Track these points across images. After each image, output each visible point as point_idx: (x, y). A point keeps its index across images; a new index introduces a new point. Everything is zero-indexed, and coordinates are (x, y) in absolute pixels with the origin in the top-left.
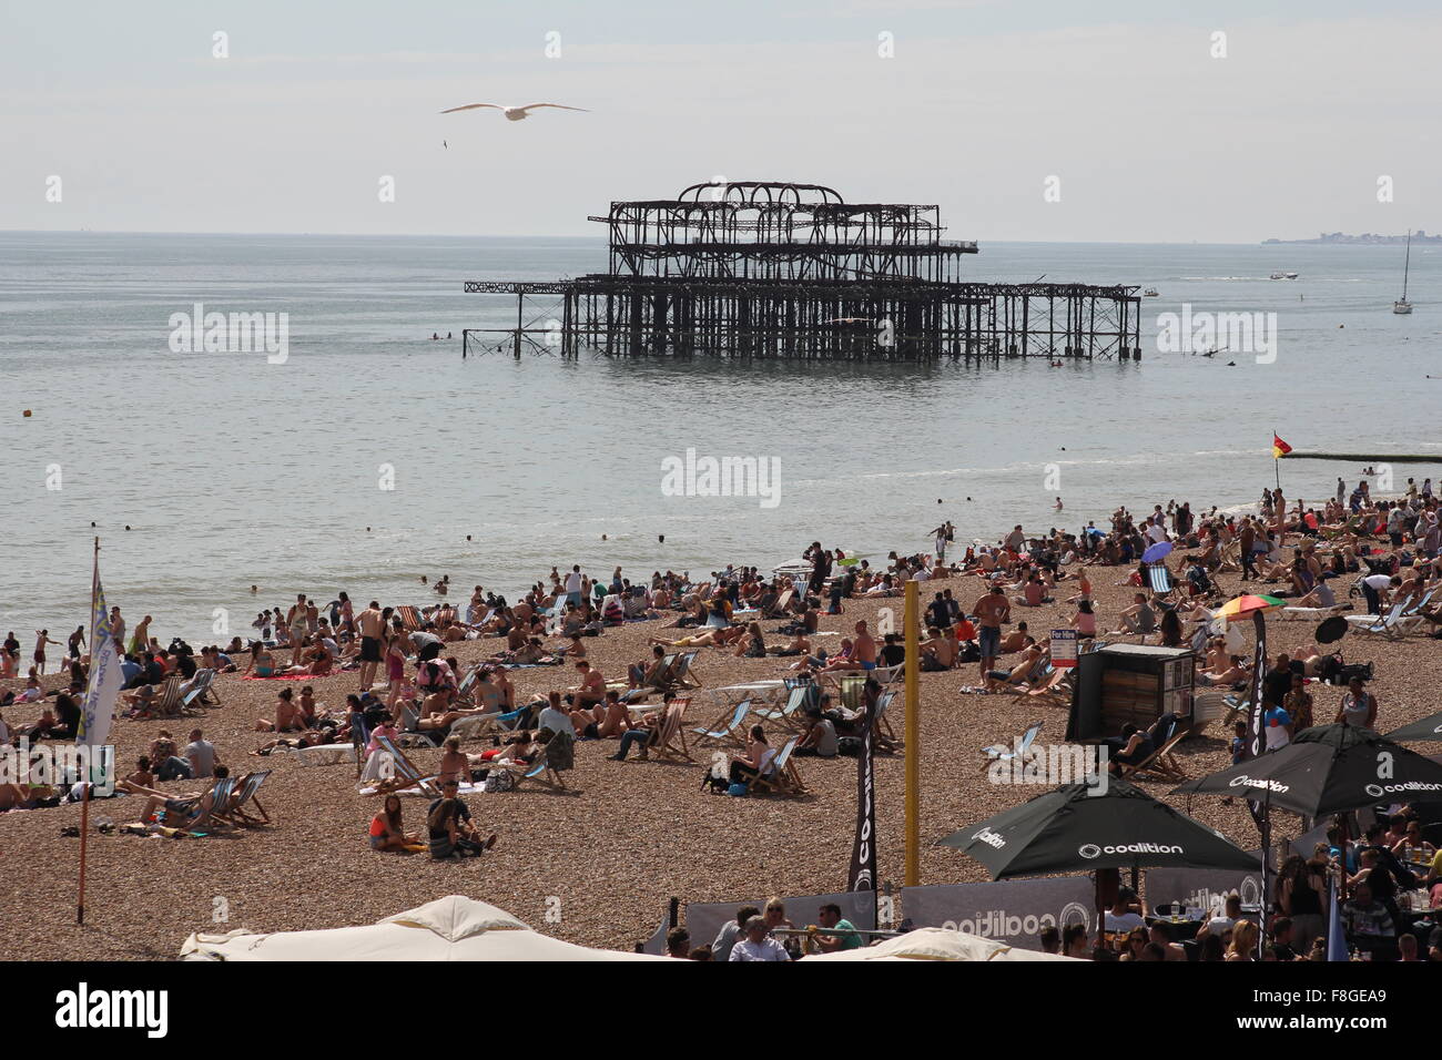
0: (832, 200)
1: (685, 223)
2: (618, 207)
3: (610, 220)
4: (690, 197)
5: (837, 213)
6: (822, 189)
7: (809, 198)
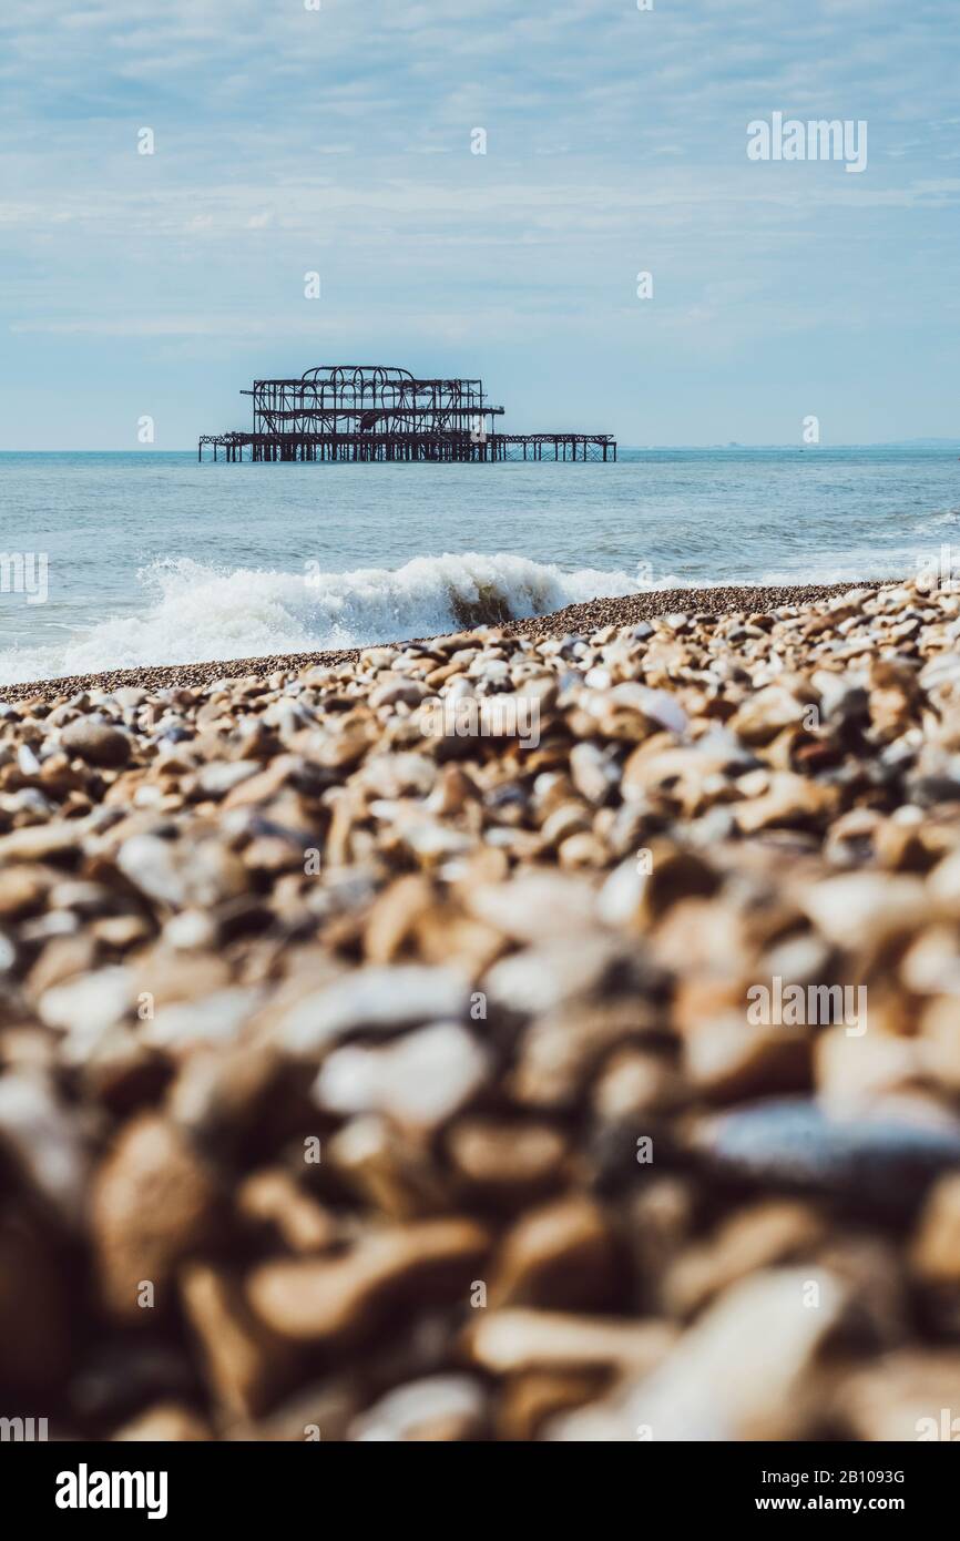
0: (406, 377)
1: (302, 395)
2: (262, 384)
3: (254, 393)
4: (310, 377)
5: (416, 386)
6: (399, 370)
7: (393, 376)
